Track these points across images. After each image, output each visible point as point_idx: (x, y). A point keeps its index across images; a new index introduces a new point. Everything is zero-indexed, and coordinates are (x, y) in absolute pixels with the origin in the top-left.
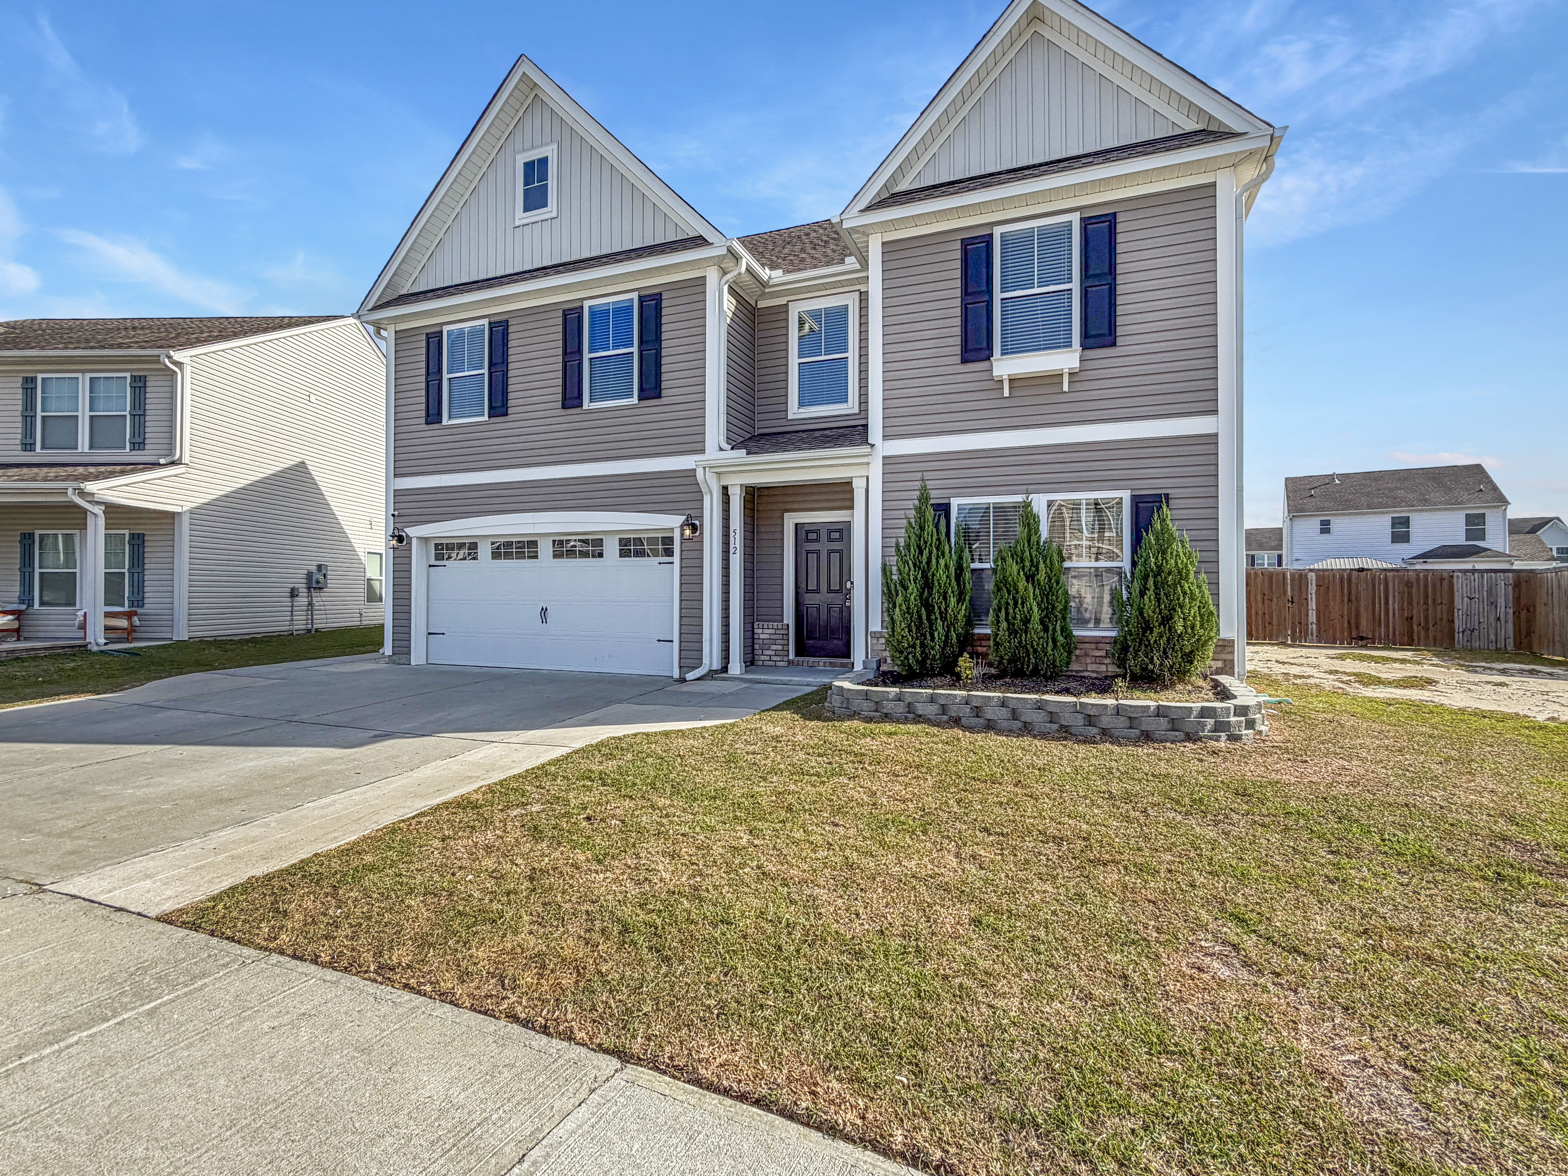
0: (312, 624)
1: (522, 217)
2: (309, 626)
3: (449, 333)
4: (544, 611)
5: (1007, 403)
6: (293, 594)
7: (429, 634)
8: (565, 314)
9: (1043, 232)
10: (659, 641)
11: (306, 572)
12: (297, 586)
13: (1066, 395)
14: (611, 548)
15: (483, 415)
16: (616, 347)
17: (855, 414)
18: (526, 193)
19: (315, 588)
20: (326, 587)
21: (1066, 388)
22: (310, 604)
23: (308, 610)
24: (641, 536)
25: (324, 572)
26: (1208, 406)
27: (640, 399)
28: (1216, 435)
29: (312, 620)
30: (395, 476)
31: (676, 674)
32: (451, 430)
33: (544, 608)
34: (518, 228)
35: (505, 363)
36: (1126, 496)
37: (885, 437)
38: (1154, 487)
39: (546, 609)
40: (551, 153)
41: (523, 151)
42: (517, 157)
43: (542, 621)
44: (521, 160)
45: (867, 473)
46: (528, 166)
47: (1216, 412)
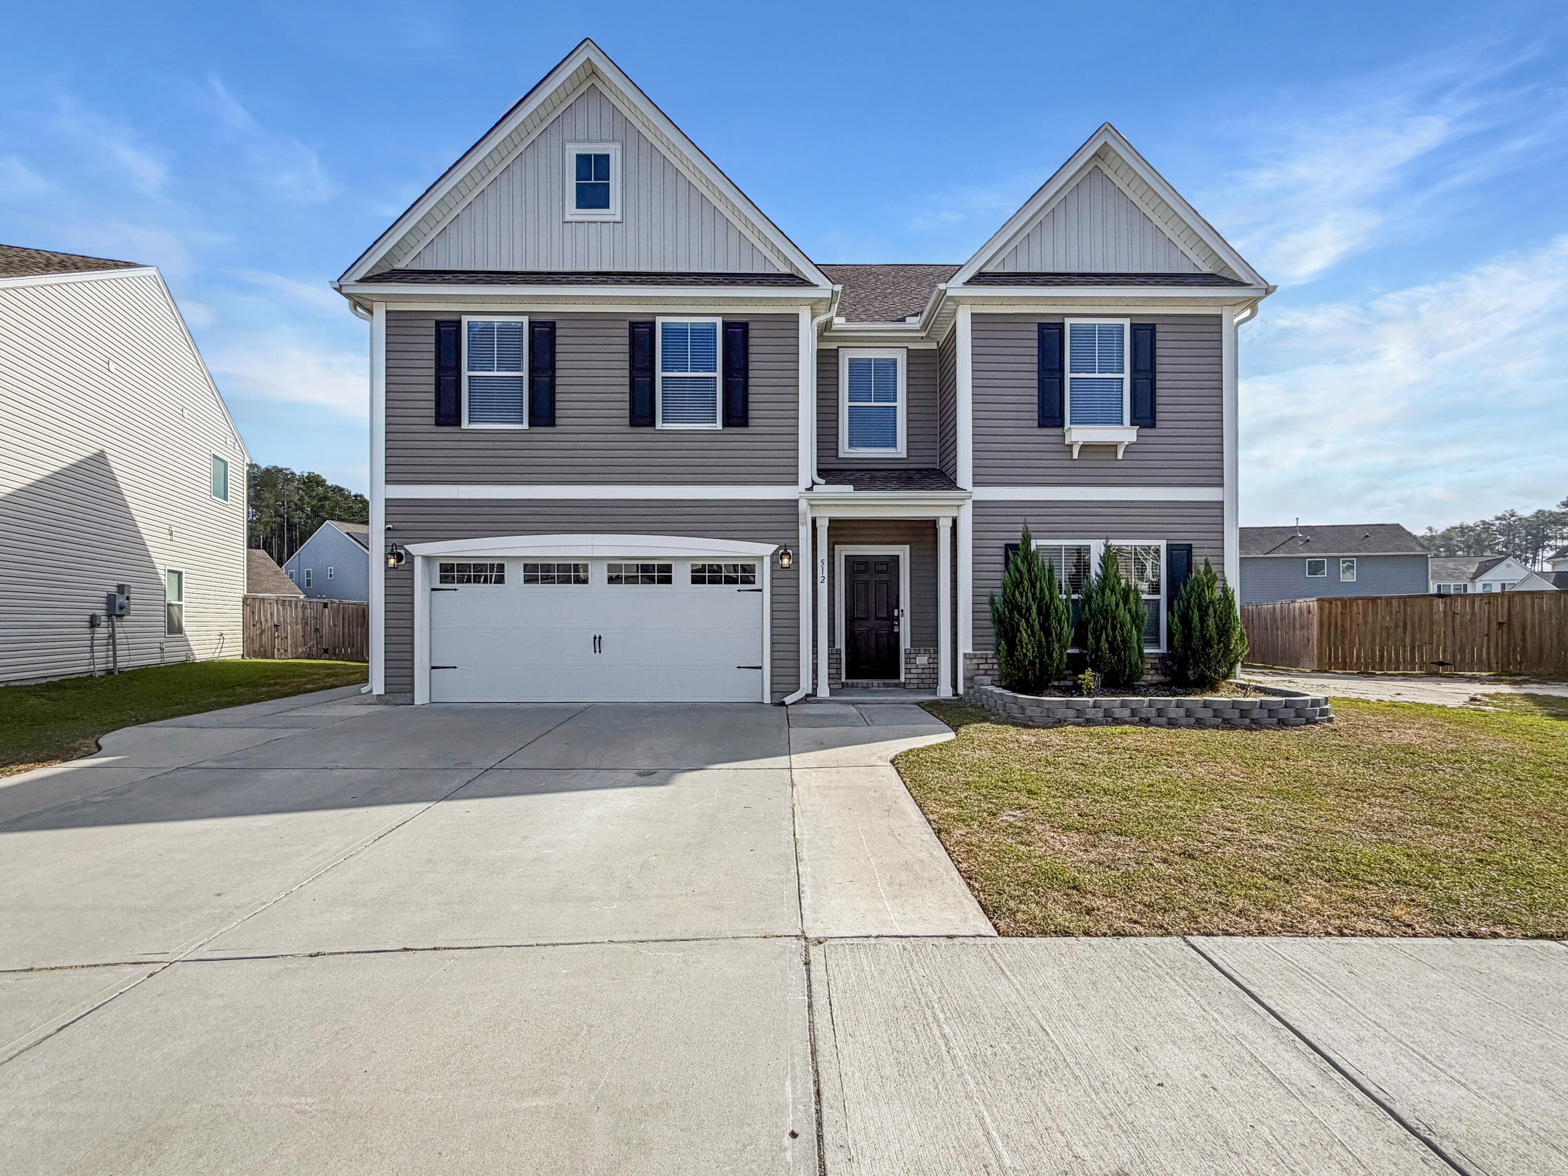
0: (115, 662)
1: (572, 211)
2: (111, 666)
3: (471, 326)
4: (598, 640)
5: (1077, 464)
6: (93, 623)
7: (433, 668)
8: (633, 325)
9: (1104, 330)
10: (739, 667)
11: (105, 594)
12: (97, 612)
13: (1120, 462)
14: (682, 574)
15: (521, 423)
16: (694, 369)
17: (901, 459)
18: (580, 189)
19: (118, 616)
20: (129, 614)
21: (1120, 456)
22: (112, 636)
23: (108, 644)
24: (718, 563)
25: (126, 595)
26: (1216, 480)
27: (725, 425)
28: (1222, 502)
29: (115, 656)
30: (387, 482)
31: (767, 699)
32: (475, 435)
33: (598, 636)
34: (569, 225)
35: (553, 369)
36: (1163, 544)
37: (975, 484)
38: (1181, 539)
39: (600, 638)
40: (613, 151)
41: (576, 141)
42: (568, 146)
43: (595, 652)
44: (573, 150)
45: (955, 515)
46: (583, 160)
47: (1222, 485)
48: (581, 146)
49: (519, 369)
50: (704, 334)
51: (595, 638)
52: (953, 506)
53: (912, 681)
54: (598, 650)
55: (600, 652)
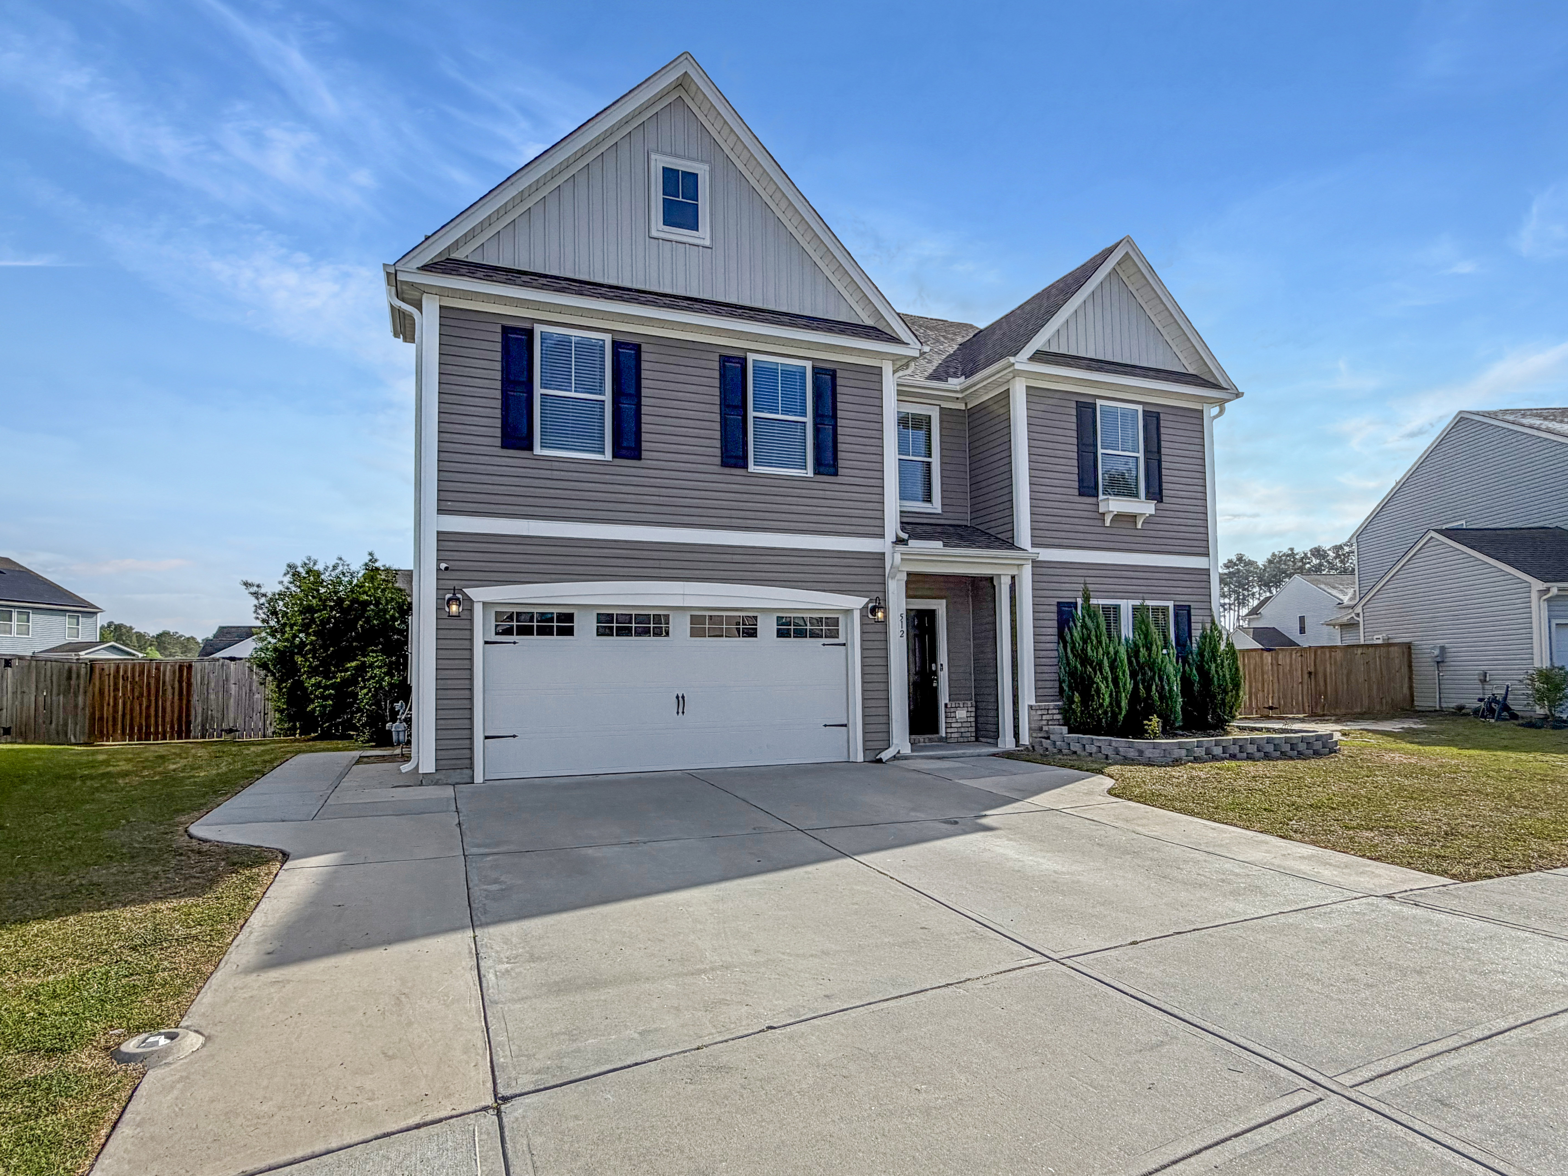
1: (658, 227)
3: (544, 337)
4: (681, 700)
5: (1109, 531)
8: (725, 359)
9: (1123, 412)
10: (825, 726)
13: (1138, 531)
14: (767, 627)
15: (604, 453)
16: (785, 412)
17: (939, 514)
18: (667, 204)
21: (1139, 526)
24: (804, 615)
26: (1204, 550)
27: (816, 472)
28: (1208, 570)
30: (440, 511)
31: (860, 758)
32: (550, 463)
33: (680, 696)
34: (656, 241)
35: (638, 395)
36: (1171, 604)
37: (1034, 545)
38: (1183, 600)
39: (683, 697)
40: (702, 170)
41: (664, 154)
42: (653, 156)
43: (678, 713)
44: (659, 162)
45: (1015, 572)
46: (669, 174)
47: (1207, 555)
48: (668, 159)
49: (602, 393)
50: (793, 376)
51: (677, 697)
52: (1014, 565)
53: (953, 735)
54: (681, 711)
55: (683, 713)
